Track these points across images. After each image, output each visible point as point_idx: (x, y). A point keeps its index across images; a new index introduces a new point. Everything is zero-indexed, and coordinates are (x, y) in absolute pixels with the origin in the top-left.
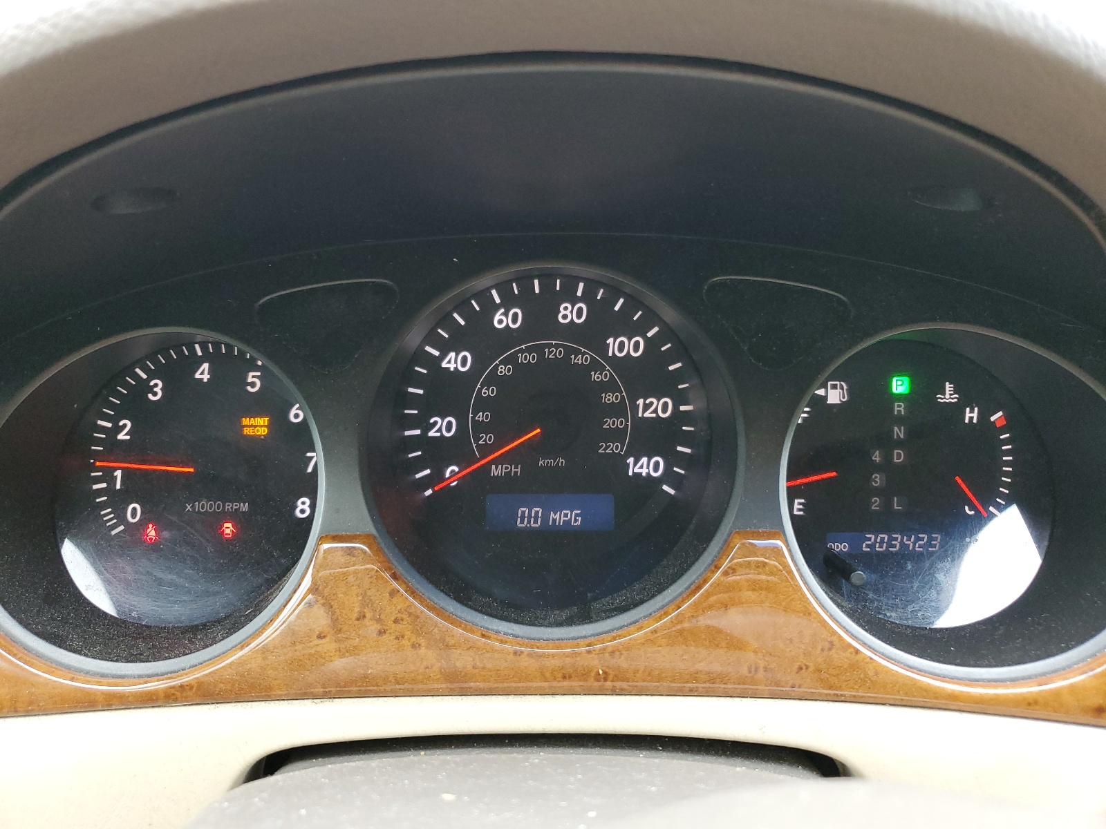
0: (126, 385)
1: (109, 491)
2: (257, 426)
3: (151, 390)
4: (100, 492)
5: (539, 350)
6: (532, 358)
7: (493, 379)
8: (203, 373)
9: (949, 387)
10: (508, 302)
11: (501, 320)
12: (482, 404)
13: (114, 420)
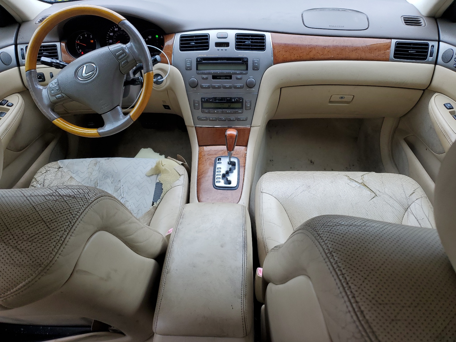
0: (78, 37)
1: (78, 48)
2: (92, 41)
3: (81, 37)
4: (77, 49)
5: (120, 33)
6: (119, 33)
7: (115, 36)
8: (86, 36)
9: (162, 36)
10: (116, 28)
11: (116, 29)
12: (115, 39)
13: (77, 41)
